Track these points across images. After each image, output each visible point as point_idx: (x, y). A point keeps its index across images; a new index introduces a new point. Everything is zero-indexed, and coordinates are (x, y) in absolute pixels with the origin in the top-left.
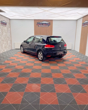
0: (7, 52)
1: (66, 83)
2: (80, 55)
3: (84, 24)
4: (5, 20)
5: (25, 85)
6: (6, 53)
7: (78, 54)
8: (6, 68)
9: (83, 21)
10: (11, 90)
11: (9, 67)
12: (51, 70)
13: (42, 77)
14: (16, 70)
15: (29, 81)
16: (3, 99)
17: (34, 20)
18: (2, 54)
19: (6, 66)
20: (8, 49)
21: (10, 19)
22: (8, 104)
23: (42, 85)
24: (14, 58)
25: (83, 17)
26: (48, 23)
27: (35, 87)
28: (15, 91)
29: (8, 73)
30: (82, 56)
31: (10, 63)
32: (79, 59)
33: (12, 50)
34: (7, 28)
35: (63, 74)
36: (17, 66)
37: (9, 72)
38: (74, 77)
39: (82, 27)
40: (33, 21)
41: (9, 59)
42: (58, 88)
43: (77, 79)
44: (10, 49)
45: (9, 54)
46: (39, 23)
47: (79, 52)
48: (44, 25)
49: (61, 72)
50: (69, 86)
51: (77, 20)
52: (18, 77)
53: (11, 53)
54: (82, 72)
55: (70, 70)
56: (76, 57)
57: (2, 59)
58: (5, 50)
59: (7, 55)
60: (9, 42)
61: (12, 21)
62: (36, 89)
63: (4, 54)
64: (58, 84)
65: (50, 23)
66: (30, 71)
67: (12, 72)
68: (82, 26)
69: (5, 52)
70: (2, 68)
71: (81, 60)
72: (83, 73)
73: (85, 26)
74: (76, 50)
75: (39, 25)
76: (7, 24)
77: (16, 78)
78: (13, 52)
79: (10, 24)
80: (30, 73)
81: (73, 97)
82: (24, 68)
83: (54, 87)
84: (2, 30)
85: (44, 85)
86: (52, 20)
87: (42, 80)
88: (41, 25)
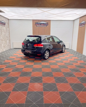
0: (6, 51)
1: (67, 82)
2: (78, 54)
3: (81, 24)
4: (4, 20)
5: (28, 84)
6: (5, 52)
7: (75, 53)
8: (6, 67)
9: (80, 21)
10: (14, 90)
11: (9, 67)
12: (52, 69)
13: (43, 76)
14: (17, 70)
15: (31, 80)
16: (7, 99)
18: (1, 53)
19: (6, 65)
20: (6, 48)
21: (8, 19)
22: (12, 104)
23: (44, 84)
24: (14, 57)
25: (80, 18)
26: (46, 23)
27: (38, 86)
28: (18, 91)
29: (9, 73)
30: (80, 55)
31: (10, 63)
32: (76, 58)
33: (11, 49)
34: (6, 28)
35: (63, 73)
37: (11, 71)
38: (74, 76)
39: (79, 27)
40: (32, 21)
41: (9, 58)
42: (60, 87)
43: (77, 78)
44: (9, 48)
45: (9, 54)
46: (37, 23)
47: (76, 51)
48: (42, 25)
49: (61, 71)
50: (71, 84)
51: (74, 20)
52: (20, 76)
53: (11, 53)
55: (70, 69)
56: (74, 56)
57: (2, 58)
58: (4, 49)
59: (7, 55)
61: (10, 21)
62: (39, 88)
63: (3, 53)
64: (60, 83)
65: (48, 23)
66: (31, 70)
67: (13, 71)
68: (79, 26)
69: (4, 51)
70: (3, 68)
71: (79, 59)
72: (82, 71)
73: (82, 26)
74: (73, 49)
75: (37, 25)
76: (6, 24)
77: (17, 78)
78: (12, 52)
79: (8, 24)
80: (31, 72)
81: (76, 95)
82: (25, 67)
83: (56, 86)
84: (1, 30)
85: (46, 84)
86: (50, 20)
87: (44, 79)
88: (39, 25)
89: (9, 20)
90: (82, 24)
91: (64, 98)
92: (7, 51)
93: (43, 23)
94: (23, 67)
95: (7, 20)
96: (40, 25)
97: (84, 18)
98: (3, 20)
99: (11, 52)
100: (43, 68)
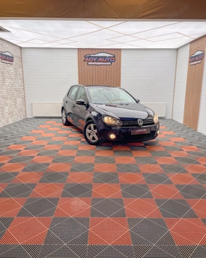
0: (14, 124)
2: (185, 131)
3: (193, 59)
4: (9, 51)
5: (56, 200)
6: (12, 127)
7: (180, 129)
8: (10, 162)
10: (22, 213)
11: (17, 160)
12: (118, 165)
13: (95, 181)
14: (35, 167)
15: (64, 192)
16: (3, 233)
17: (78, 49)
18: (3, 129)
19: (11, 157)
20: (16, 117)
21: (21, 48)
22: (13, 246)
23: (94, 201)
24: (31, 138)
25: (191, 42)
27: (78, 205)
28: (31, 216)
29: (16, 174)
30: (190, 134)
31: (20, 151)
32: (181, 139)
33: (27, 119)
34: (15, 68)
35: (144, 175)
36: (36, 157)
37: (20, 170)
38: (170, 182)
39: (190, 66)
40: (76, 52)
41: (18, 140)
42: (132, 207)
43: (176, 186)
44: (23, 118)
45: (20, 130)
46: (88, 57)
47: (182, 122)
49: (139, 171)
50: (159, 202)
51: (177, 49)
52: (40, 182)
53: (25, 128)
54: (188, 170)
55: (161, 165)
56: (176, 134)
57: (2, 140)
58: (10, 119)
59: (15, 133)
60: (19, 100)
61: (25, 53)
62: (81, 210)
63: (7, 129)
64: (132, 197)
66: (68, 169)
67: (25, 170)
68: (190, 62)
69: (11, 125)
71: (188, 141)
72: (191, 171)
73: (195, 63)
74: (176, 120)
75: (88, 62)
76: (15, 59)
77: (33, 186)
78: (29, 125)
79: (21, 58)
80: (68, 173)
81: (166, 227)
82: (54, 161)
83: (123, 205)
84: (2, 73)
85: (99, 199)
86: (120, 50)
87: (96, 190)
88: (93, 61)
89: (23, 50)
90: (197, 59)
91: (138, 233)
92: (17, 125)
93: (102, 57)
94: (50, 161)
95: (18, 51)
96: (97, 61)
97: (200, 43)
98: (7, 50)
99: (27, 126)
100: (98, 162)
